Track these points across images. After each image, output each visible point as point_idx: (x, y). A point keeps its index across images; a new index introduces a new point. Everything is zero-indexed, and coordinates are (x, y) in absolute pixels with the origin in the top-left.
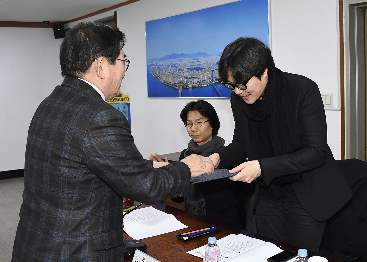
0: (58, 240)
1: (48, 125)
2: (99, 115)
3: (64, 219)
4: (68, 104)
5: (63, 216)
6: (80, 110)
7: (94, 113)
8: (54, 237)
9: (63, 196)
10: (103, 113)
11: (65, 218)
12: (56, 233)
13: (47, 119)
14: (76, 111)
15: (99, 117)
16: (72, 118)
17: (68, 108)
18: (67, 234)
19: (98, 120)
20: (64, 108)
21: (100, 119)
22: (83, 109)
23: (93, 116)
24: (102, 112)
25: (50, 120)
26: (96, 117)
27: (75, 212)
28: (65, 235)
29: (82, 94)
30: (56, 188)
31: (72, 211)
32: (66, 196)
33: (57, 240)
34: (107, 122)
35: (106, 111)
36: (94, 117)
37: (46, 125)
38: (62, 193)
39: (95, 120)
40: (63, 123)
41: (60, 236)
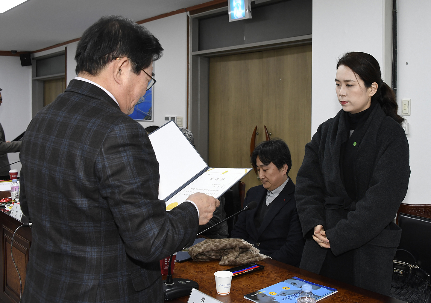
0: (92, 284)
1: (53, 145)
2: (117, 128)
3: (96, 257)
4: (77, 118)
5: (94, 254)
6: (93, 124)
7: (111, 127)
8: (86, 280)
9: (89, 230)
10: (123, 126)
11: (97, 255)
12: (88, 276)
13: (51, 137)
14: (88, 127)
15: (117, 131)
16: (83, 136)
17: (78, 123)
18: (102, 274)
19: (116, 134)
20: (72, 123)
21: (119, 133)
22: (96, 123)
23: (109, 130)
24: (121, 125)
25: (55, 139)
26: (114, 131)
27: (107, 248)
28: (100, 276)
29: (94, 104)
30: (79, 222)
31: (103, 247)
32: (92, 230)
33: (90, 284)
34: (127, 137)
35: (127, 124)
36: (111, 132)
37: (50, 145)
38: (86, 227)
39: (112, 135)
40: (72, 142)
41: (93, 278)
